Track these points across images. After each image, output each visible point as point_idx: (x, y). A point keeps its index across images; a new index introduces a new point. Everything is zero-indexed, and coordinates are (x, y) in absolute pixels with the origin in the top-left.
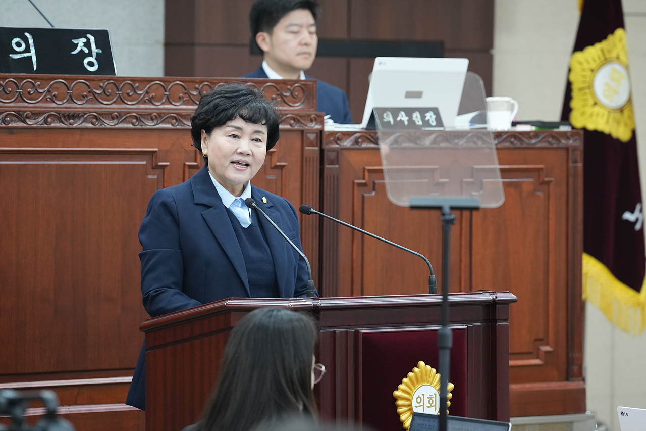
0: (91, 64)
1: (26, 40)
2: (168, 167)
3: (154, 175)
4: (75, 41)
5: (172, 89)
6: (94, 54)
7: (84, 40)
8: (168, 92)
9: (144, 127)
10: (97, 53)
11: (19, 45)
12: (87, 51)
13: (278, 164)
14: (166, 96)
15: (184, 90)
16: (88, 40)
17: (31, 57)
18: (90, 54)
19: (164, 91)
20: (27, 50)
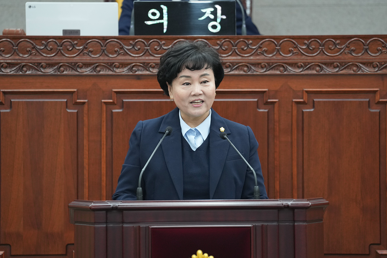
0: (214, 27)
1: (161, 11)
2: (277, 103)
3: (265, 109)
4: (203, 11)
5: (282, 44)
6: (219, 20)
7: (212, 9)
8: (279, 46)
9: (254, 73)
10: (222, 19)
11: (154, 14)
12: (212, 17)
13: (381, 100)
14: (277, 50)
15: (294, 45)
16: (216, 9)
17: (163, 23)
18: (215, 20)
19: (275, 46)
20: (161, 17)
